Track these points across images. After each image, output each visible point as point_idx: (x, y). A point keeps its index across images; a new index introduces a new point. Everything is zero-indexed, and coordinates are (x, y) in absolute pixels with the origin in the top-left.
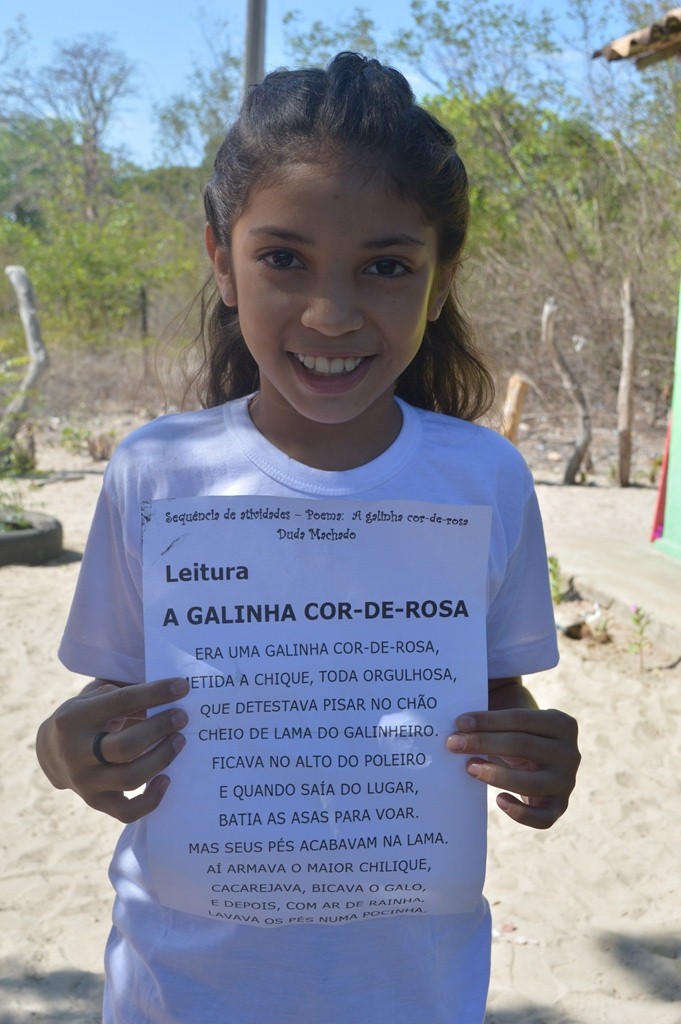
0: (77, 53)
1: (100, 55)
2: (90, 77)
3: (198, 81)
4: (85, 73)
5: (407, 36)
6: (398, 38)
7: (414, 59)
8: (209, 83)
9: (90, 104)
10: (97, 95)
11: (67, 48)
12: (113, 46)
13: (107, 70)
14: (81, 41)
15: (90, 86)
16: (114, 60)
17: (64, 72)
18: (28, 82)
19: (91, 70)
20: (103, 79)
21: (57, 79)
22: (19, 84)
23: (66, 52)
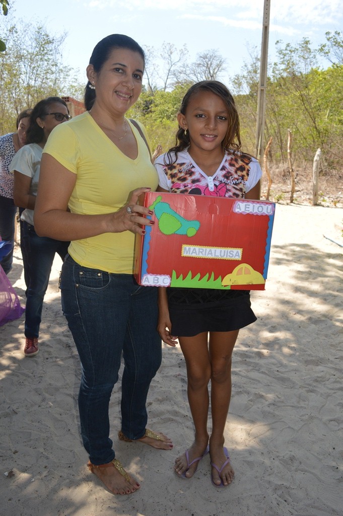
0: (205, 57)
1: (213, 57)
2: (209, 65)
3: (246, 68)
4: (207, 64)
5: (324, 46)
6: (320, 48)
7: (327, 55)
8: (250, 68)
9: (209, 76)
10: (212, 72)
11: (201, 55)
12: (217, 54)
13: (215, 63)
14: (206, 53)
15: (209, 69)
16: (218, 58)
17: (200, 64)
18: (188, 69)
19: (209, 63)
20: (214, 66)
21: (198, 67)
22: (184, 69)
23: (201, 57)
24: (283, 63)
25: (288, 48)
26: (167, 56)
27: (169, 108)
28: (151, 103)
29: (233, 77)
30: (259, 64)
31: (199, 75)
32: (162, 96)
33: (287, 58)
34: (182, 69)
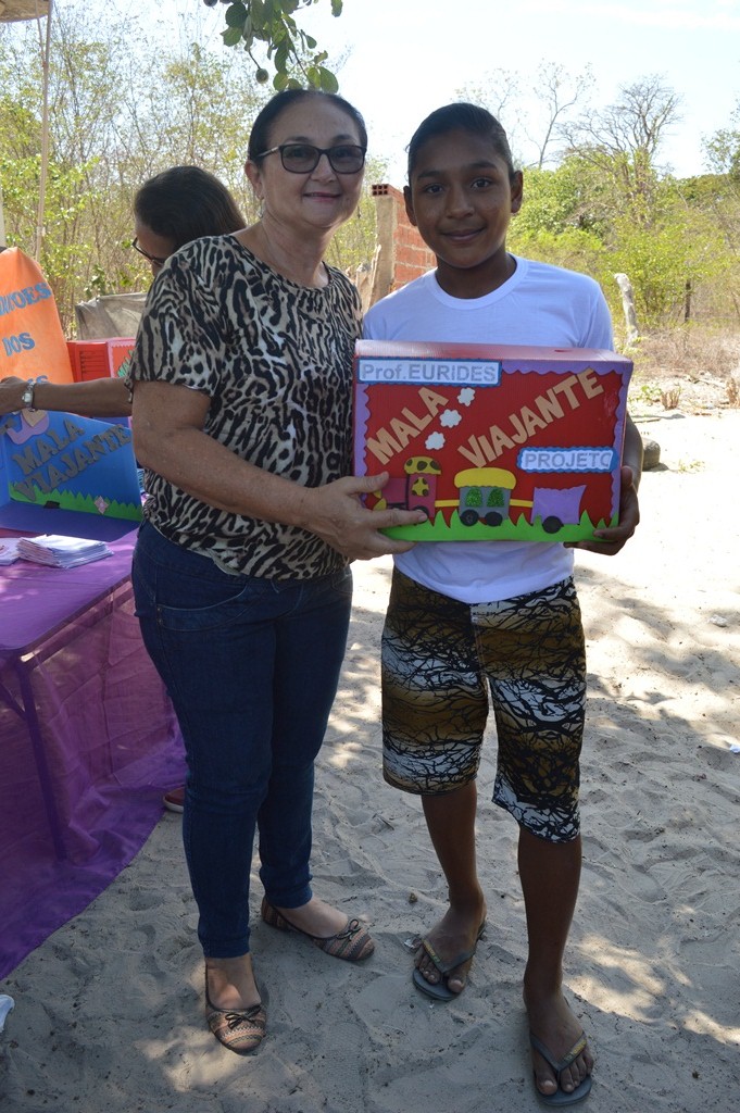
0: (636, 92)
1: (652, 92)
2: (644, 111)
4: (641, 107)
9: (643, 133)
10: (649, 125)
11: (628, 88)
12: (663, 84)
13: (657, 104)
14: (638, 82)
15: (644, 117)
16: (664, 94)
17: (624, 108)
18: (596, 118)
19: (645, 105)
20: (655, 111)
21: (618, 114)
22: (588, 121)
23: (626, 92)
26: (548, 91)
27: (549, 207)
29: (711, 135)
31: (620, 132)
32: (535, 180)
34: (583, 119)
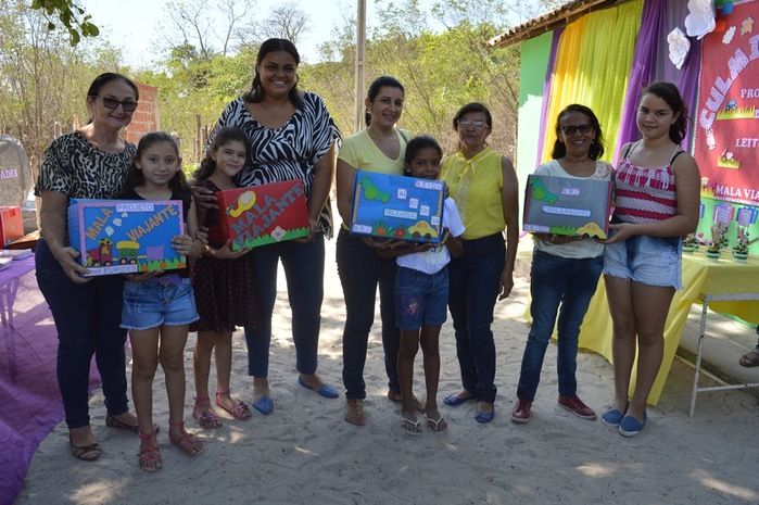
0: (281, 12)
1: (291, 13)
2: (287, 24)
3: (337, 32)
4: (285, 21)
5: (438, 6)
8: (343, 33)
10: (291, 32)
11: (276, 10)
12: (297, 8)
13: (295, 20)
14: (282, 6)
15: (287, 28)
16: (298, 14)
17: (275, 21)
18: (257, 27)
19: (287, 20)
20: (293, 24)
21: (271, 25)
22: (252, 28)
23: (276, 12)
24: (384, 27)
25: (392, 9)
27: (232, 80)
28: (205, 73)
29: (321, 44)
30: (355, 28)
32: (222, 63)
33: (390, 21)
34: (249, 27)
